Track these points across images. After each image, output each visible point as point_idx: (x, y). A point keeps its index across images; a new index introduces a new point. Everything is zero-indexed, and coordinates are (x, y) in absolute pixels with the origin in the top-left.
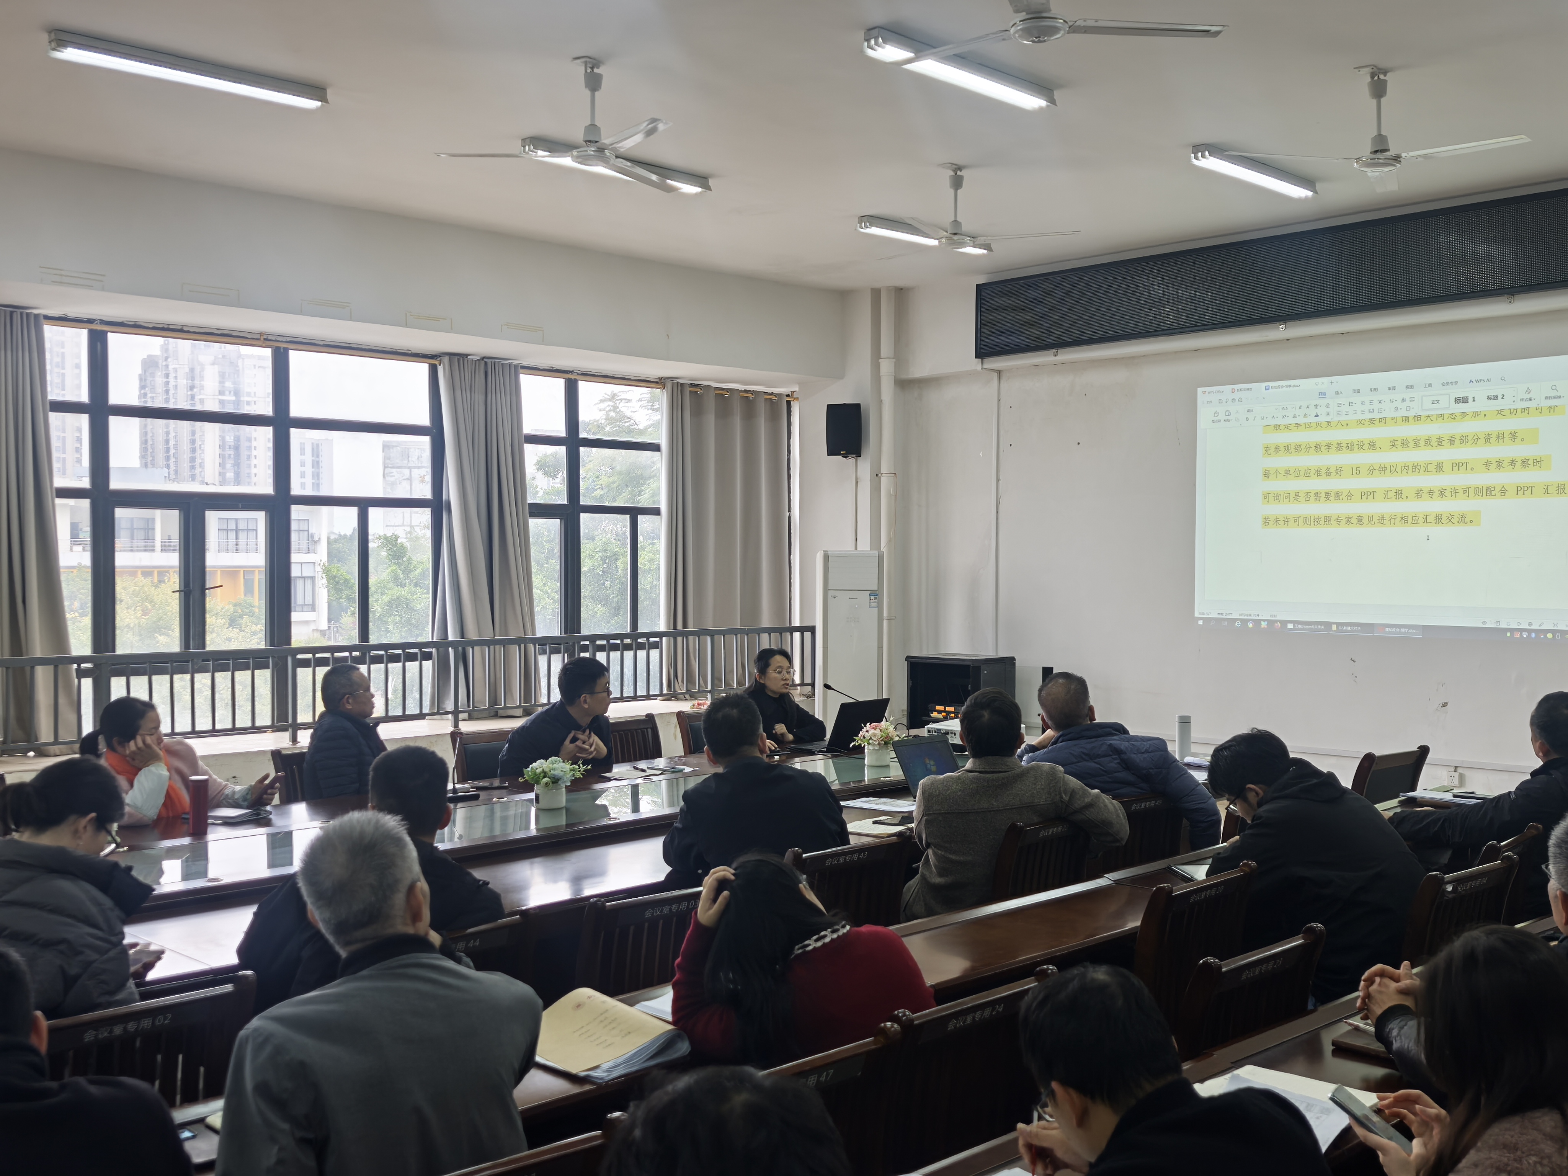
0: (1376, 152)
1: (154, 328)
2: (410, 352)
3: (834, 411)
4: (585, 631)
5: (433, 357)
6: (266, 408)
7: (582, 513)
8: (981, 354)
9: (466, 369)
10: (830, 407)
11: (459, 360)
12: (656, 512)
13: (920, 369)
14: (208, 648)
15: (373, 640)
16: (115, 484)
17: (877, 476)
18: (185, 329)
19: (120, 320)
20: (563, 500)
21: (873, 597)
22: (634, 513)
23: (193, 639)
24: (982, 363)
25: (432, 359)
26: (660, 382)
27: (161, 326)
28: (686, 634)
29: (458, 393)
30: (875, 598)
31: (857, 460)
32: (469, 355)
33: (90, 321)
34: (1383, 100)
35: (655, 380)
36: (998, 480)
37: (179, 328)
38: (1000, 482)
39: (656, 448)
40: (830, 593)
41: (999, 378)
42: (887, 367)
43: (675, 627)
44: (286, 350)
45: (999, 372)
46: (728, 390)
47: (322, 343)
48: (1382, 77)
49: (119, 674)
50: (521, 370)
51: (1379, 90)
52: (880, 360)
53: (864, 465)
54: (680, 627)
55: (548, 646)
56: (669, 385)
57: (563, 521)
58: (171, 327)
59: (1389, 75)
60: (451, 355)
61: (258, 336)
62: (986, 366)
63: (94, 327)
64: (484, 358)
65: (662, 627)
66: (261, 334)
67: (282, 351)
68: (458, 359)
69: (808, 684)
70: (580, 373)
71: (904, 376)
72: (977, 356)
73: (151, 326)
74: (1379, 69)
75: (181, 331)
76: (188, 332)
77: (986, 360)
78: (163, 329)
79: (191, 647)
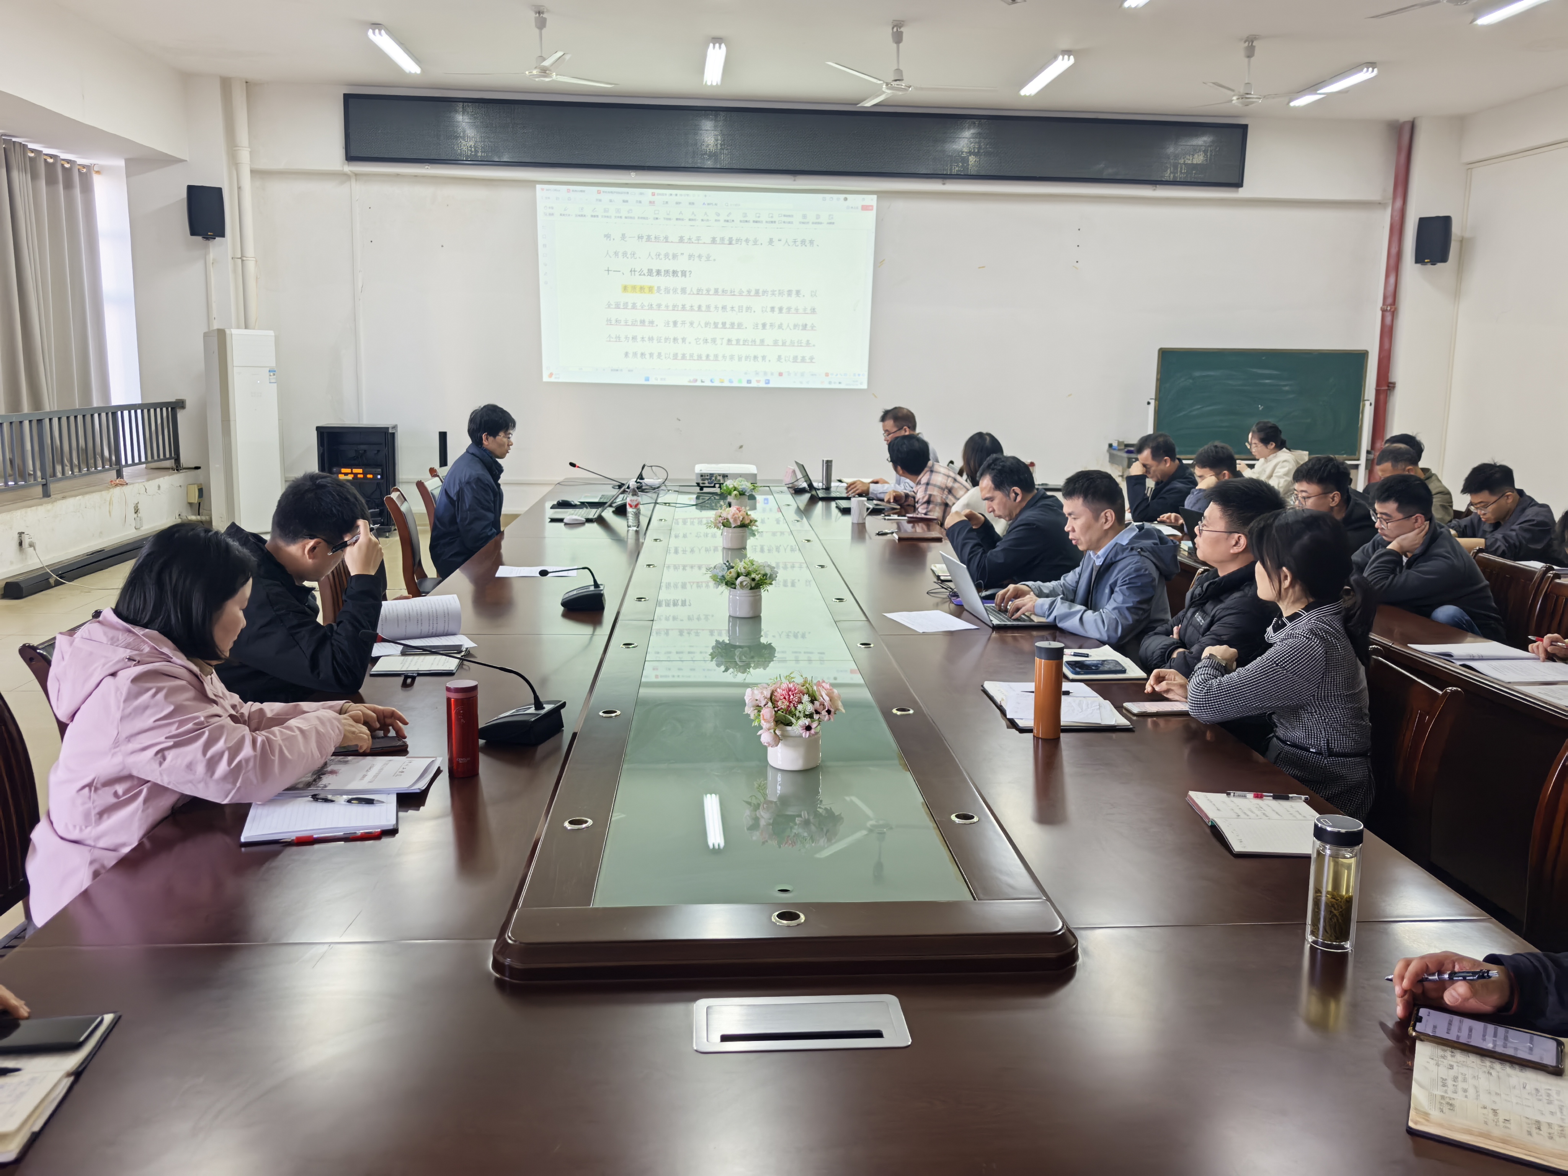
0: (896, 80)
3: (193, 192)
8: (352, 157)
10: (192, 189)
13: (273, 162)
21: (272, 374)
24: (352, 166)
31: (209, 242)
40: (235, 370)
41: (369, 181)
42: (243, 156)
45: (369, 176)
46: (51, 156)
48: (900, 29)
51: (898, 38)
52: (236, 148)
53: (221, 248)
62: (357, 169)
71: (255, 166)
72: (348, 160)
74: (899, 23)
77: (357, 164)
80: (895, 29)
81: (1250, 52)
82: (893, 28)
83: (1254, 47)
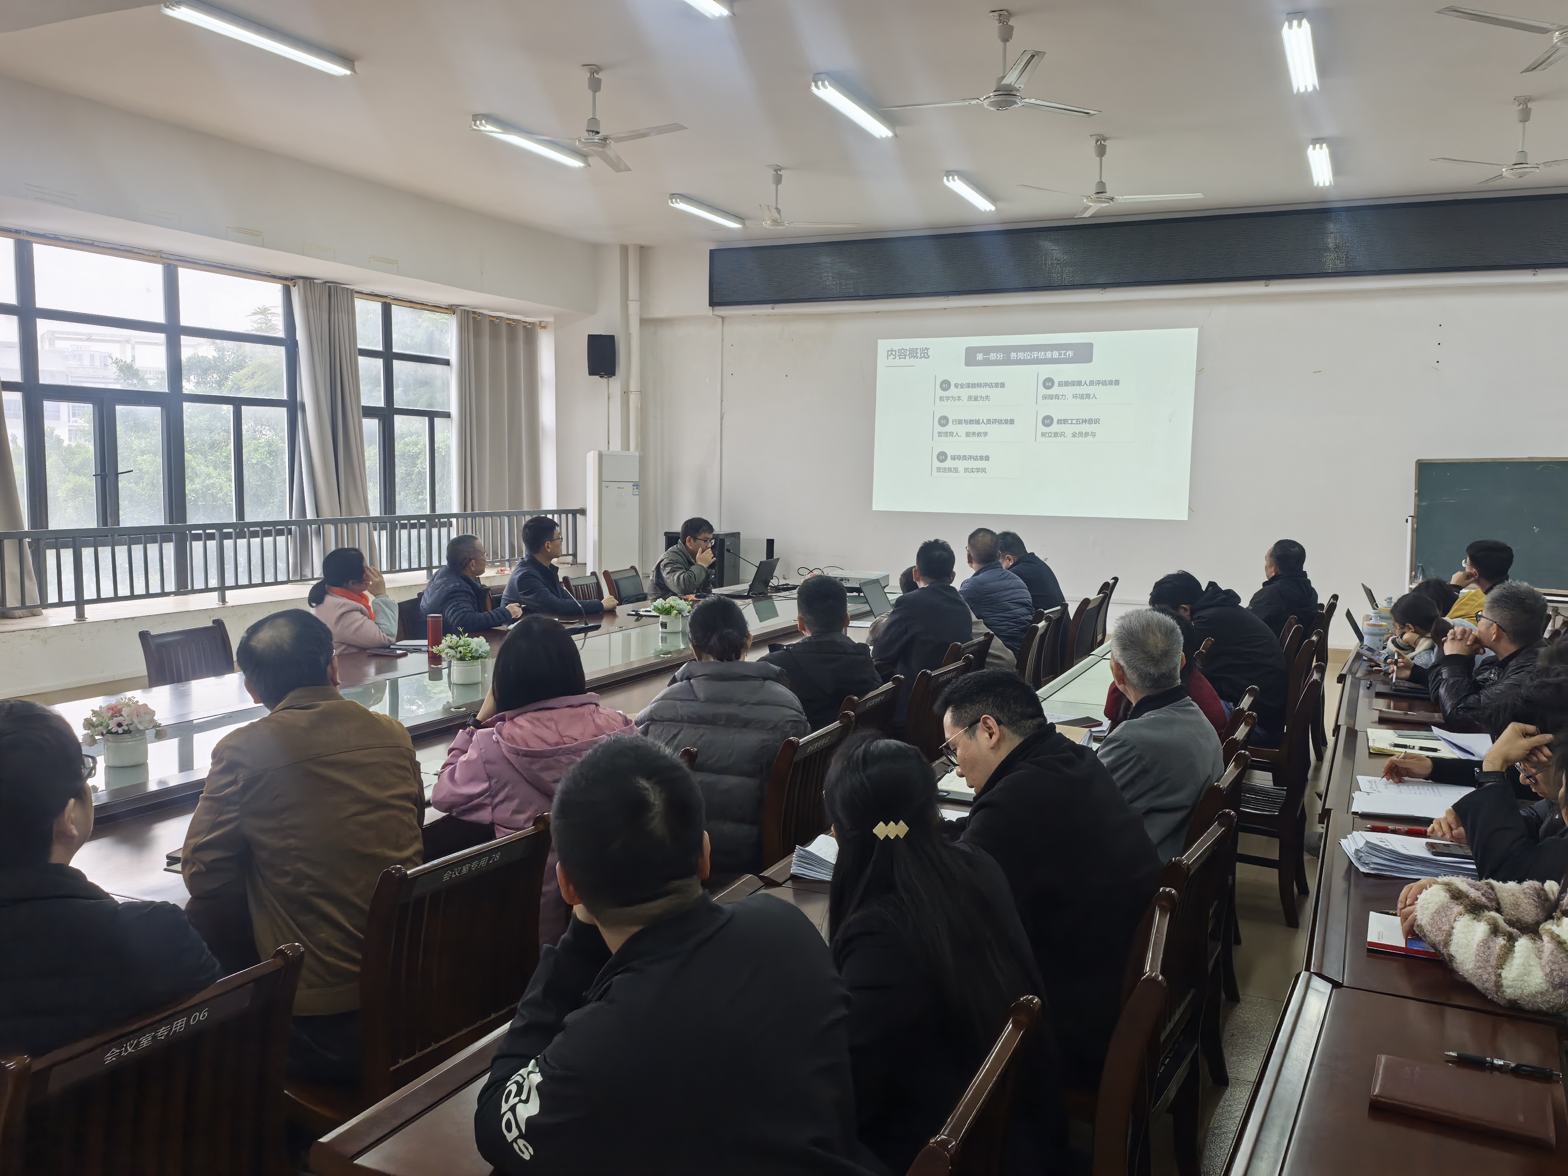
0: (1098, 193)
1: (70, 241)
2: (269, 274)
3: (593, 340)
4: (398, 513)
5: (286, 279)
6: (159, 316)
7: (396, 414)
8: (713, 303)
9: (316, 291)
10: (592, 338)
11: (310, 282)
12: (447, 415)
13: (660, 311)
14: (121, 525)
15: (248, 518)
16: (43, 380)
17: (626, 393)
18: (95, 243)
19: (42, 232)
20: (381, 404)
21: (635, 487)
22: (431, 415)
23: (111, 517)
24: (713, 310)
25: (288, 281)
26: (451, 309)
27: (76, 240)
28: (474, 516)
29: (311, 311)
30: (637, 488)
31: (608, 380)
32: (315, 279)
33: (17, 232)
34: (1103, 158)
35: (445, 307)
36: (722, 401)
37: (91, 242)
38: (724, 402)
39: (447, 363)
40: (604, 484)
41: (723, 322)
42: (634, 308)
43: (465, 510)
44: (176, 267)
45: (723, 318)
46: (497, 318)
47: (203, 263)
48: (1102, 142)
49: (51, 547)
50: (356, 295)
51: (1101, 151)
52: (628, 302)
53: (615, 384)
54: (469, 511)
55: (377, 524)
56: (458, 312)
57: (381, 422)
58: (84, 241)
59: (1107, 141)
60: (305, 278)
61: (155, 254)
62: (715, 313)
63: (21, 237)
64: (326, 282)
65: (455, 509)
66: (160, 252)
67: (172, 267)
68: (308, 280)
69: (570, 555)
70: (392, 298)
71: (645, 316)
72: (710, 305)
73: (68, 239)
74: (1103, 137)
75: (92, 245)
76: (98, 246)
77: (716, 308)
78: (77, 242)
79: (108, 524)
80: (1099, 143)
81: (1525, 116)
82: (1097, 142)
83: (1530, 109)
